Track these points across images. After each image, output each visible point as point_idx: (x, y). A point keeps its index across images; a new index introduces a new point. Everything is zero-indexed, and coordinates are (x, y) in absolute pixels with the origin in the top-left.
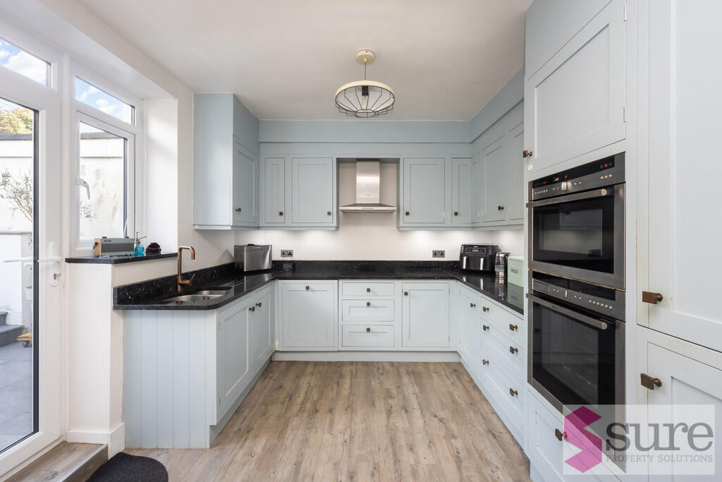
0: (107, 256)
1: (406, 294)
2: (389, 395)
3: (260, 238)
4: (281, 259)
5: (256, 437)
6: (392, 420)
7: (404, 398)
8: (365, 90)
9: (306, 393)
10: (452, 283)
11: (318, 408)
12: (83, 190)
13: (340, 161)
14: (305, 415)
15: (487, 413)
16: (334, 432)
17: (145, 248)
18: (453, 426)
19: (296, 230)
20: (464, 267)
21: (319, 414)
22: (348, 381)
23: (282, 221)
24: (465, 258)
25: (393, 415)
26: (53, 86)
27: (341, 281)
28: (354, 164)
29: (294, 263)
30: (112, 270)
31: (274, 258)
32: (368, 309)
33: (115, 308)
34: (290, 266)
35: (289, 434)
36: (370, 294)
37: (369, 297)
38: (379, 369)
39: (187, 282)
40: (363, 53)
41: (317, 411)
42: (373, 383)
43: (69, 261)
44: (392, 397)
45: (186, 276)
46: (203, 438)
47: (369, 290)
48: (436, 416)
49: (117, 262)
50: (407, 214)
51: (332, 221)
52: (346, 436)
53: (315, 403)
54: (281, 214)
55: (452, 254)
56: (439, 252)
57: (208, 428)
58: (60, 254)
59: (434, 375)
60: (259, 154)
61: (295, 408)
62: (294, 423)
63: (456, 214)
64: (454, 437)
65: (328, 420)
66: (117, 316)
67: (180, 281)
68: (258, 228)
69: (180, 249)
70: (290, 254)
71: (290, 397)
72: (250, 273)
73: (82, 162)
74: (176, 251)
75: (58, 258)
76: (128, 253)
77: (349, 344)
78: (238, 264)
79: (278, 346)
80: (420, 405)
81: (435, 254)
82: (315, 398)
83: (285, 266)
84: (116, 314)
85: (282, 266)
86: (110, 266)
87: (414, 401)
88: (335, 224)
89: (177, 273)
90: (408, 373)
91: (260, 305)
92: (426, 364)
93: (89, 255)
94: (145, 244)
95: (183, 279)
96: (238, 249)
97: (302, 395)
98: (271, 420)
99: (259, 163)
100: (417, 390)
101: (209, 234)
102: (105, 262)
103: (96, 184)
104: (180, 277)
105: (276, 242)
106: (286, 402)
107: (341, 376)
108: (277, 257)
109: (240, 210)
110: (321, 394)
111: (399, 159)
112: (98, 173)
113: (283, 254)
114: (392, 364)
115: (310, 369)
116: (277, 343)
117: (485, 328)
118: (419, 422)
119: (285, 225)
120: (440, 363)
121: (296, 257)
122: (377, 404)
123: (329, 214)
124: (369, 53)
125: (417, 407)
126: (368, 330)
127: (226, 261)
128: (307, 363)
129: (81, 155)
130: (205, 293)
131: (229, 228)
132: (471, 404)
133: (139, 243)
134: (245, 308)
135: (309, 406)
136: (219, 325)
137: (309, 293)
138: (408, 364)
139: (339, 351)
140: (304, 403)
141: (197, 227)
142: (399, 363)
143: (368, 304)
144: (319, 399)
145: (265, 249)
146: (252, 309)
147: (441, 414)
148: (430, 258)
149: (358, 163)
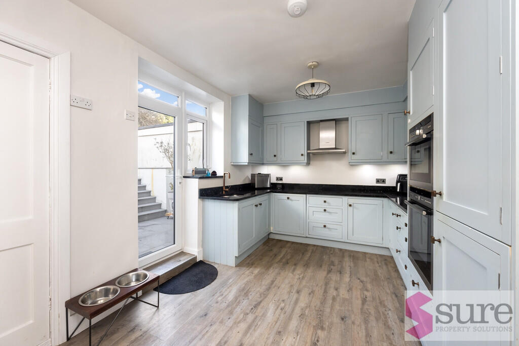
0: (197, 176)
1: (350, 205)
2: (332, 264)
3: (264, 170)
4: (276, 182)
5: (255, 267)
6: (329, 275)
7: (342, 267)
8: (313, 85)
9: (284, 255)
10: (385, 200)
11: (289, 262)
12: (188, 147)
13: (309, 123)
14: (281, 264)
15: (398, 285)
16: (294, 273)
17: (211, 173)
18: (369, 286)
19: (285, 165)
20: (398, 191)
21: (288, 265)
22: (309, 254)
23: (276, 160)
24: (399, 184)
25: (331, 273)
26: (180, 106)
27: (308, 195)
28: (318, 124)
29: (283, 185)
30: (199, 182)
31: (272, 182)
32: (325, 213)
33: (199, 198)
34: (281, 186)
35: (271, 270)
36: (326, 204)
37: (325, 206)
38: (331, 251)
39: (227, 190)
40: (311, 64)
41: (288, 263)
42: (324, 257)
43: (184, 177)
44: (334, 265)
45: (227, 187)
46: (232, 262)
47: (325, 202)
48: (359, 279)
49: (200, 178)
50: (354, 153)
51: (304, 159)
52: (300, 276)
53: (288, 260)
54: (275, 156)
55: (391, 181)
56: (381, 180)
57: (234, 257)
58: (181, 174)
59: (368, 260)
60: (263, 123)
61: (277, 260)
62: (275, 265)
63: (391, 153)
64: (367, 290)
65: (293, 268)
66: (201, 201)
67: (224, 189)
68: (263, 164)
69: (225, 174)
70: (281, 179)
71: (276, 255)
72: (258, 189)
73: (189, 134)
74: (223, 175)
75: (181, 175)
76: (204, 175)
77: (313, 234)
78: (253, 184)
79: (272, 230)
80: (351, 272)
81: (378, 181)
82: (288, 258)
83: (278, 186)
84: (199, 200)
85: (276, 186)
86: (197, 179)
87: (348, 270)
88: (306, 161)
89: (222, 185)
90: (350, 256)
91: (261, 204)
92: (365, 253)
93: (191, 175)
94: (211, 172)
95: (225, 188)
96: (253, 176)
97: (282, 255)
98: (264, 263)
99: (263, 128)
100: (352, 265)
101: (239, 167)
102: (196, 178)
103: (192, 144)
104: (224, 188)
105: (273, 172)
106: (273, 257)
107: (306, 251)
108: (274, 181)
109: (252, 154)
110: (292, 257)
111: (348, 118)
112: (193, 139)
113: (277, 179)
114: (341, 250)
115: (289, 245)
116: (272, 228)
117: (397, 228)
118: (347, 279)
119: (277, 162)
120: (376, 255)
121: (284, 181)
122: (323, 267)
123: (302, 155)
124: (314, 63)
125: (348, 272)
126: (325, 226)
127: (247, 182)
128: (288, 242)
129: (188, 131)
130: (235, 196)
131: (247, 164)
132: (389, 278)
133: (208, 171)
134: (252, 205)
135: (284, 260)
136: (239, 209)
137: (289, 201)
138: (352, 251)
139: (307, 237)
140: (281, 259)
141: (232, 163)
142: (346, 250)
143: (325, 210)
144: (290, 259)
145: (268, 176)
146: (256, 206)
147: (364, 279)
148: (375, 184)
149: (321, 123)
